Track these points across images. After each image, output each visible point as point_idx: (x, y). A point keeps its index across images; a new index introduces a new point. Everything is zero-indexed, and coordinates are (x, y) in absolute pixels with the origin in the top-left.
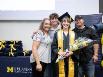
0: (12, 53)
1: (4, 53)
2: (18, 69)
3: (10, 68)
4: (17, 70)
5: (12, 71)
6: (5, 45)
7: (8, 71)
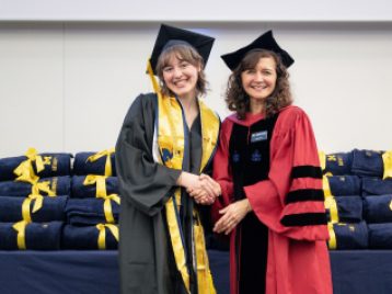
1: (63, 227)
6: (55, 180)
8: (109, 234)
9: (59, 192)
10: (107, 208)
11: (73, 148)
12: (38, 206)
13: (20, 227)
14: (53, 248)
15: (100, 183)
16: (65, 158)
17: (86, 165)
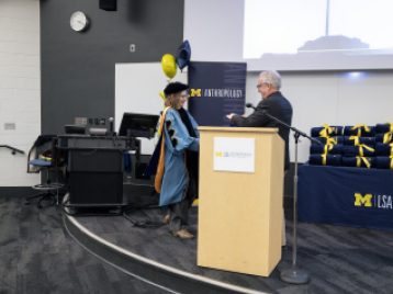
0: (365, 159)
1: (342, 157)
2: (386, 200)
3: (363, 196)
4: (382, 202)
5: (368, 204)
6: (337, 137)
7: (357, 203)
8: (362, 161)
9: (339, 142)
10: (361, 150)
11: (344, 124)
12: (331, 147)
13: (324, 156)
14: (338, 165)
15: (356, 139)
16: (340, 128)
17: (349, 131)
